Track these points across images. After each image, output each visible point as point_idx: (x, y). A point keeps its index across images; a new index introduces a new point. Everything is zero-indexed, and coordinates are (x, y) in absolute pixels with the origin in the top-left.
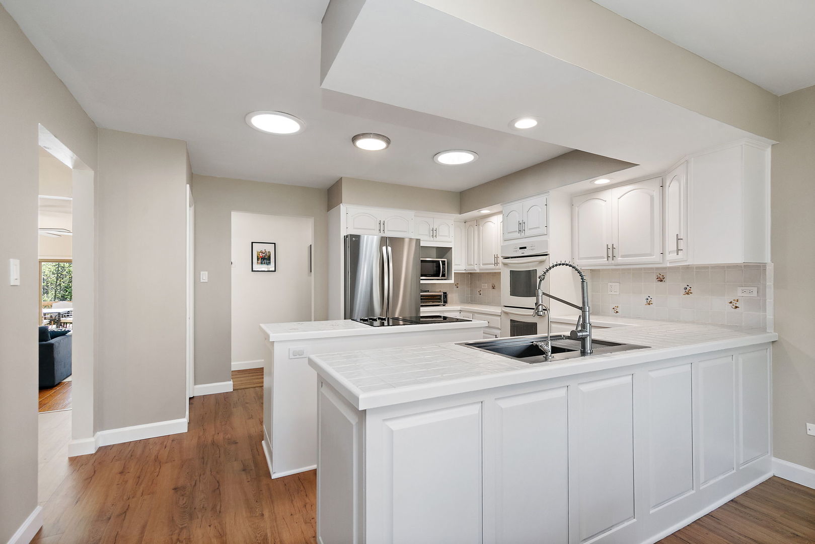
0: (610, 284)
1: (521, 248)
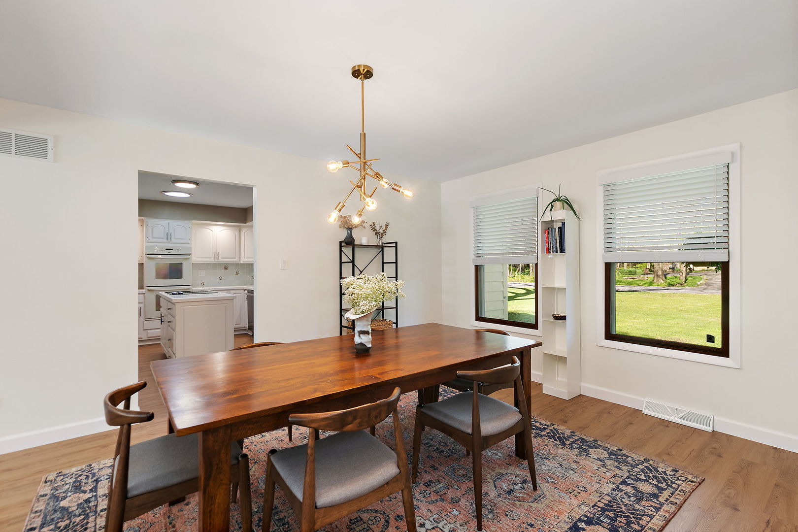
0: (199, 271)
1: (166, 249)
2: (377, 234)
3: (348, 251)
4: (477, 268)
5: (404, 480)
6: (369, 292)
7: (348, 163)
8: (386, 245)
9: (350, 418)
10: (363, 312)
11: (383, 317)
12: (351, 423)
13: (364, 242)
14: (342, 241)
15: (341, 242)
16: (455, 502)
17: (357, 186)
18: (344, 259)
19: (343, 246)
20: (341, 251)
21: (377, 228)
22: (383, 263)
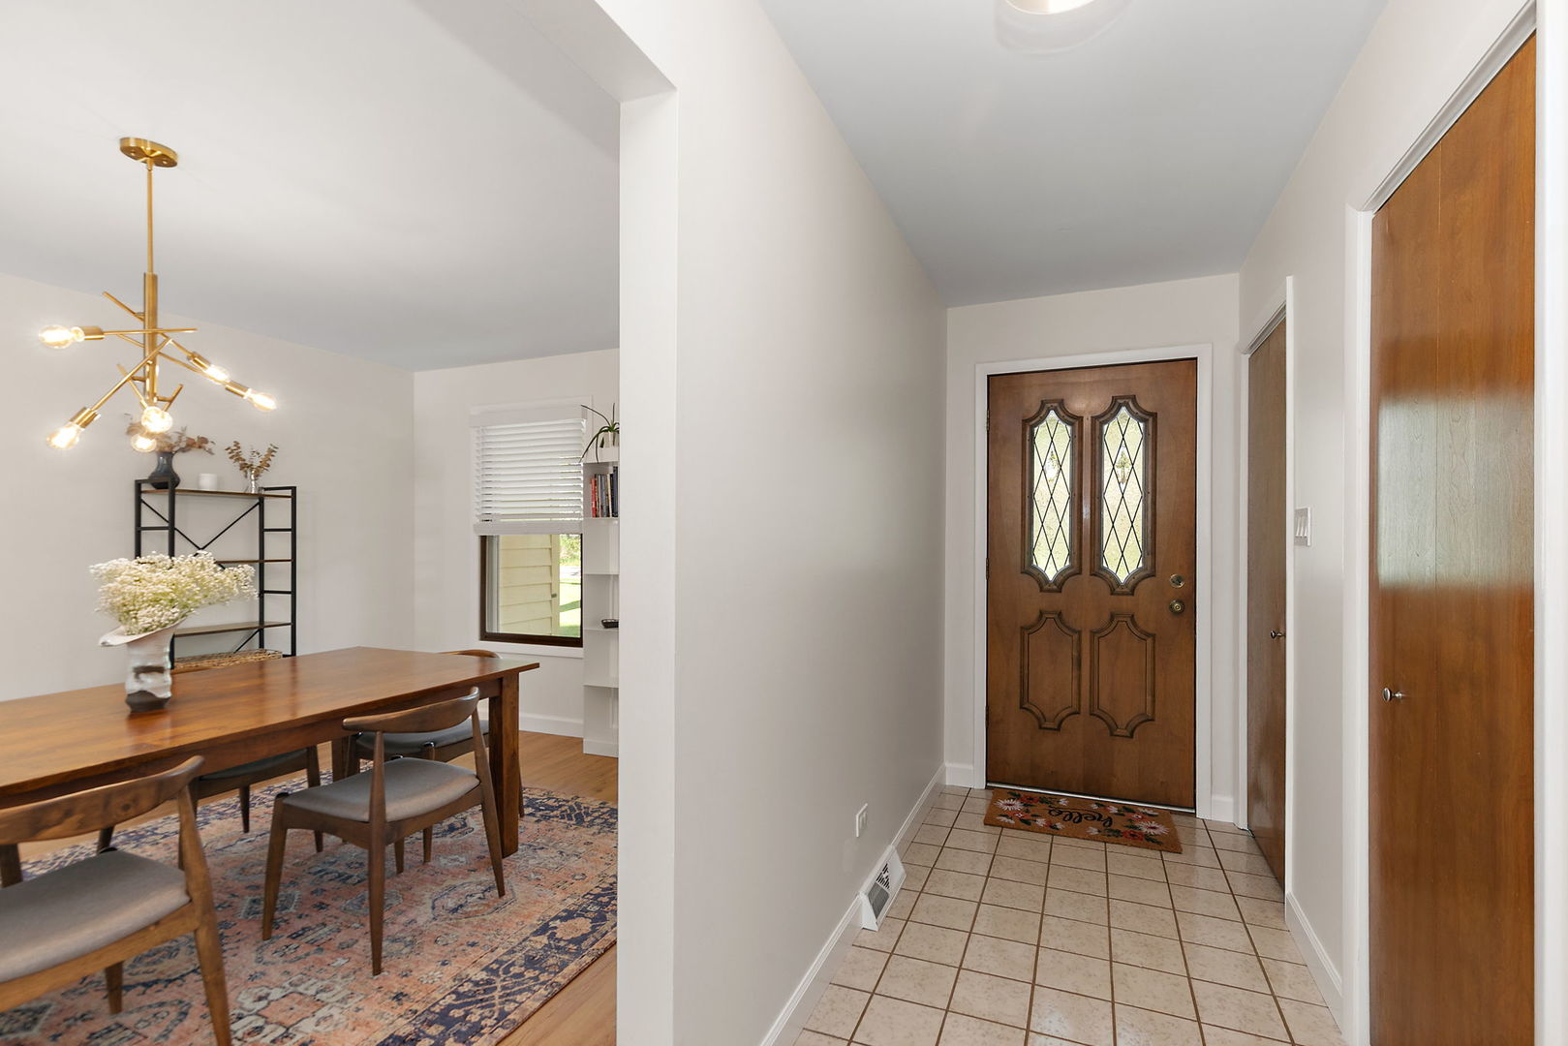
2: (245, 467)
3: (158, 501)
4: (484, 540)
5: (198, 913)
6: (164, 588)
7: (102, 333)
8: (267, 493)
9: (55, 815)
10: (146, 630)
11: (262, 645)
12: (59, 823)
13: (207, 483)
14: (144, 481)
15: (138, 484)
16: (344, 947)
17: (133, 378)
18: (149, 519)
19: (145, 492)
20: (139, 502)
21: (246, 455)
22: (262, 530)
